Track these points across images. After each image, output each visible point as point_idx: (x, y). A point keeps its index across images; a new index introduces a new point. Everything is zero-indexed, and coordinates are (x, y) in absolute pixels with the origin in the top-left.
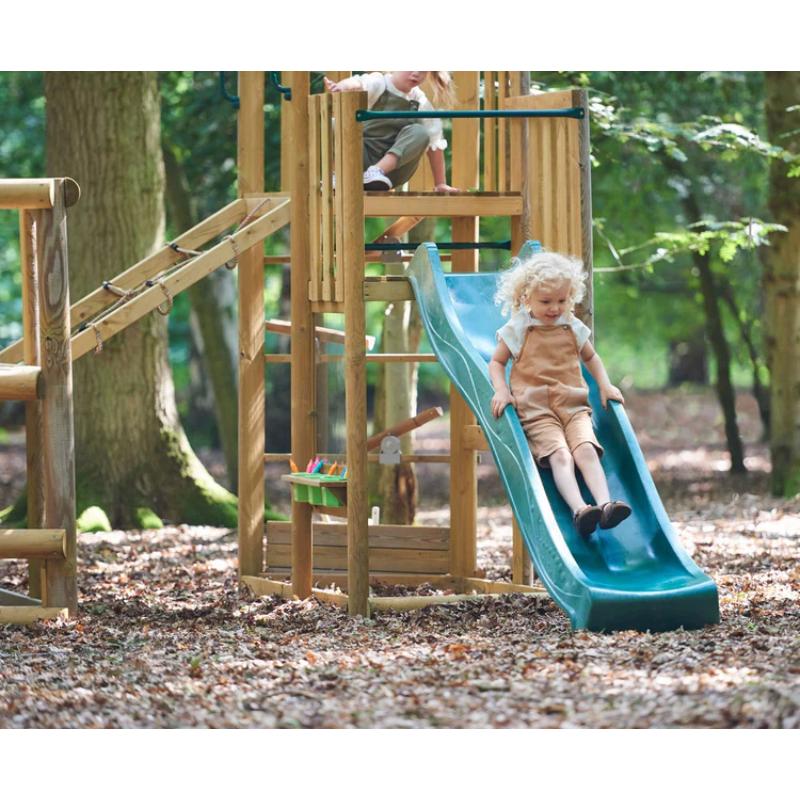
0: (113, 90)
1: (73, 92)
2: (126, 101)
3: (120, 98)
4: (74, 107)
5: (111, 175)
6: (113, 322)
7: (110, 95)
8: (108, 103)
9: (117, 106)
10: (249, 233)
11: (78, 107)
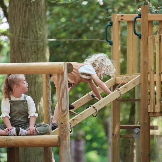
0: (35, 52)
1: (21, 53)
2: (39, 56)
3: (37, 55)
4: (21, 57)
5: (34, 81)
6: (77, 120)
7: (34, 53)
8: (33, 56)
9: (36, 57)
10: (125, 87)
11: (23, 57)
